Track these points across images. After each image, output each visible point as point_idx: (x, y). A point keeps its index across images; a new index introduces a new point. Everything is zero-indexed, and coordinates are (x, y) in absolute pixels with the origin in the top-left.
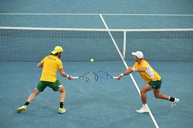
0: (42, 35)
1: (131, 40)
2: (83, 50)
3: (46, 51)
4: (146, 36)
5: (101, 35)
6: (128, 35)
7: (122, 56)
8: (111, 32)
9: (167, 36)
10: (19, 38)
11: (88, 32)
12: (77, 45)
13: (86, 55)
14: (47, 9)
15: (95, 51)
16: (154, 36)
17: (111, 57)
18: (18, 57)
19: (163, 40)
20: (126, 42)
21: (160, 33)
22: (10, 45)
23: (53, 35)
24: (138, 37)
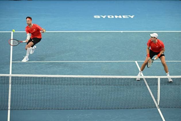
0: (75, 83)
1: (165, 87)
2: (117, 98)
3: (80, 99)
6: (162, 82)
7: (156, 103)
8: (146, 79)
10: (53, 86)
11: (122, 79)
12: (111, 92)
13: (120, 103)
14: (82, 56)
15: (129, 99)
17: (145, 104)
18: (52, 105)
20: (160, 89)
22: (44, 93)
23: (87, 83)
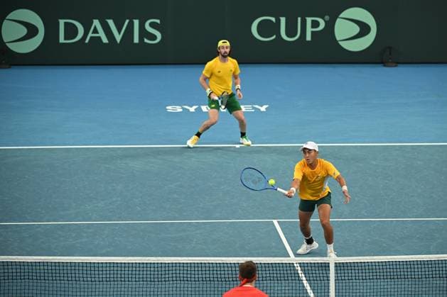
4: (389, 274)
5: (275, 272)
8: (303, 265)
9: (441, 272)
10: (67, 285)
14: (139, 208)
16: (409, 273)
19: (431, 282)
21: (423, 266)
24: (368, 278)
